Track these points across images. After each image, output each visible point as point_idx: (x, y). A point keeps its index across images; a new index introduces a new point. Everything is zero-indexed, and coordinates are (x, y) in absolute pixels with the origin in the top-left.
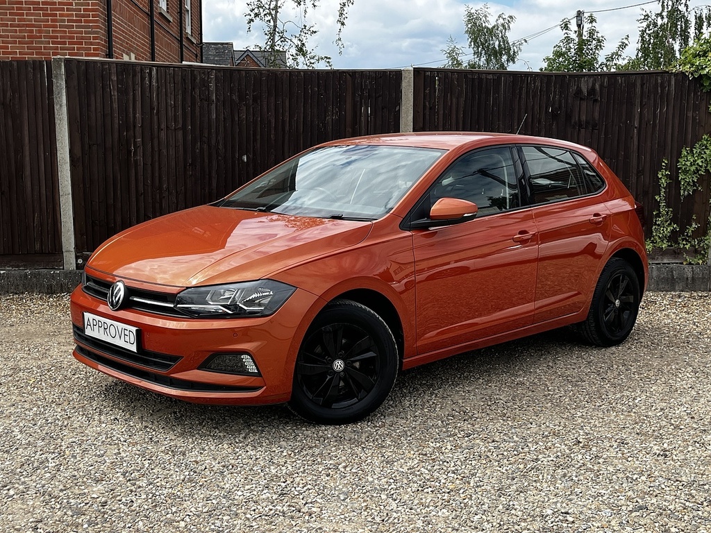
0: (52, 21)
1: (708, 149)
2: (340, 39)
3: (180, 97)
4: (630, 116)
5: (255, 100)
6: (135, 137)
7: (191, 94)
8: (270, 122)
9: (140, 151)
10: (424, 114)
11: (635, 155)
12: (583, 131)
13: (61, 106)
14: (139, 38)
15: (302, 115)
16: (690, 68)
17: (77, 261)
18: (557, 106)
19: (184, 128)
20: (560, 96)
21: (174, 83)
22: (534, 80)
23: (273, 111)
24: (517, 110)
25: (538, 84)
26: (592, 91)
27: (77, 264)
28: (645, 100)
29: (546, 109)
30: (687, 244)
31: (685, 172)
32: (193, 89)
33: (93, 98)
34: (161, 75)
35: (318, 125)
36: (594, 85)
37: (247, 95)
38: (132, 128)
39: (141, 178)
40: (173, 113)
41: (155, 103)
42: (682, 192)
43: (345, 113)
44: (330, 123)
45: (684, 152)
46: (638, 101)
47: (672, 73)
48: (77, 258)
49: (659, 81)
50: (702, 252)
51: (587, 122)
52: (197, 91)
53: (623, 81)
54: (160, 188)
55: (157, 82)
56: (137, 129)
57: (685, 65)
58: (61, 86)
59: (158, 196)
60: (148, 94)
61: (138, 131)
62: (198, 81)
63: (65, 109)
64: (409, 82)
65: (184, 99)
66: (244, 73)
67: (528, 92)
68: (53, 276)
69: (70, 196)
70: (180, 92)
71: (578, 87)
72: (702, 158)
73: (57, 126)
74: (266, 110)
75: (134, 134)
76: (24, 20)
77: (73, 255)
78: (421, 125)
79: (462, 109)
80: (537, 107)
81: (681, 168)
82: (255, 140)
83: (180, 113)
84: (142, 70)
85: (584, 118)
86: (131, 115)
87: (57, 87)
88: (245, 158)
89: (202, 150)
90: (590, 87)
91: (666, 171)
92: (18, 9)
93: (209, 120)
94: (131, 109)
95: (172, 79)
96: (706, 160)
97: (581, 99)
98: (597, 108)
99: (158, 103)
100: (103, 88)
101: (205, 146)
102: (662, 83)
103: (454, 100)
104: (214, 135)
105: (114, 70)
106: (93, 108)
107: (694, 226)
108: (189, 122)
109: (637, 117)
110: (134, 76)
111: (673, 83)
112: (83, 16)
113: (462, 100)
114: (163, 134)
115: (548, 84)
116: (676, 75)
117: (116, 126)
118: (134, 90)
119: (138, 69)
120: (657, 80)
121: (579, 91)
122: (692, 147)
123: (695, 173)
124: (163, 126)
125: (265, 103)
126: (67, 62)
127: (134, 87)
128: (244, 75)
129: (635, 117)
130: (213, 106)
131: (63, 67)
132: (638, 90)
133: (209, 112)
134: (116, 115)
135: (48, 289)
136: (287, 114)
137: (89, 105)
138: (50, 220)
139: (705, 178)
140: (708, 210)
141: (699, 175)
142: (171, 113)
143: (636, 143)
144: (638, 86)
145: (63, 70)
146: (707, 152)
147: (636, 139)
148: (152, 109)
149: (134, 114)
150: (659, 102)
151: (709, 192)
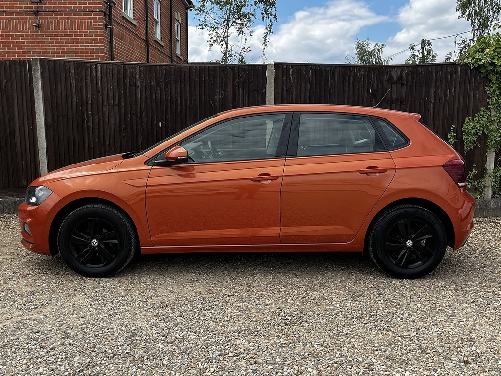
0: (76, 43)
1: (484, 117)
2: (264, 55)
3: (116, 84)
4: (428, 95)
5: (166, 85)
6: (87, 111)
7: (124, 81)
8: (176, 100)
9: (91, 120)
10: (282, 94)
11: (432, 122)
12: (394, 106)
13: (38, 90)
15: (198, 95)
16: (471, 60)
18: (375, 88)
19: (119, 104)
20: (378, 81)
21: (112, 75)
22: (359, 70)
23: (179, 93)
24: (347, 91)
25: (362, 73)
26: (400, 78)
28: (438, 84)
29: (368, 90)
30: (469, 184)
31: (468, 134)
32: (125, 78)
33: (59, 85)
34: (104, 70)
35: (210, 102)
36: (401, 73)
37: (161, 82)
38: (85, 104)
39: (91, 138)
41: (100, 88)
42: (465, 147)
43: (228, 94)
44: (218, 101)
45: (467, 120)
46: (433, 84)
47: (458, 64)
49: (449, 70)
50: (480, 190)
51: (397, 99)
52: (128, 79)
53: (423, 70)
54: (104, 144)
55: (101, 74)
56: (89, 105)
57: (468, 58)
58: (37, 76)
59: (103, 150)
60: (95, 82)
61: (89, 107)
62: (128, 73)
63: (40, 92)
64: (271, 72)
65: (119, 85)
66: (158, 67)
67: (354, 79)
69: (45, 150)
70: (116, 80)
71: (390, 75)
72: (480, 123)
73: (36, 103)
74: (174, 92)
75: (87, 109)
76: (59, 42)
78: (280, 102)
79: (308, 91)
80: (361, 89)
81: (464, 131)
82: (167, 112)
83: (116, 94)
84: (91, 66)
85: (394, 96)
86: (85, 96)
87: (35, 77)
88: (160, 124)
89: (131, 119)
90: (399, 75)
91: (454, 133)
92: (55, 36)
93: (136, 99)
94: (84, 92)
95: (111, 72)
96: (483, 125)
97: (393, 83)
98: (404, 89)
99: (102, 88)
100: (66, 78)
101: (134, 117)
102: (451, 71)
103: (303, 84)
104: (139, 109)
105: (72, 66)
106: (60, 92)
107: (474, 171)
108: (123, 100)
109: (433, 95)
110: (86, 70)
111: (459, 71)
112: (94, 39)
113: (309, 86)
114: (105, 108)
115: (369, 73)
116: (461, 65)
117: (75, 104)
118: (86, 80)
119: (88, 65)
120: (447, 69)
121: (391, 78)
122: (473, 116)
123: (475, 135)
124: (106, 103)
125: (173, 87)
126: (42, 61)
127: (86, 77)
128: (159, 68)
129: (431, 95)
130: (139, 89)
131: (39, 64)
132: (434, 76)
133: (136, 94)
134: (75, 96)
136: (188, 95)
137: (56, 89)
138: (33, 165)
139: (483, 138)
140: (484, 161)
141: (478, 136)
142: (111, 95)
143: (432, 113)
144: (434, 73)
145: (39, 66)
146: (484, 119)
147: (432, 111)
148: (98, 92)
149: (87, 96)
150: (448, 84)
151: (485, 148)
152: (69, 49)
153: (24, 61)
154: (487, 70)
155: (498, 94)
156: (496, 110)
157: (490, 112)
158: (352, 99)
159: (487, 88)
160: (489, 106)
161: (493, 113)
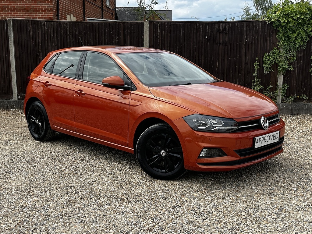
0: (35, 2)
1: (276, 54)
3: (56, 33)
4: (241, 40)
5: (85, 34)
6: (39, 49)
7: (60, 31)
9: (41, 54)
10: (153, 39)
11: (244, 56)
12: (221, 46)
13: (11, 37)
14: (76, 8)
15: (103, 40)
16: (267, 19)
17: (18, 97)
18: (209, 35)
19: (57, 45)
20: (211, 31)
21: (53, 28)
22: (200, 25)
23: (92, 39)
24: (192, 38)
25: (201, 26)
26: (224, 29)
27: (18, 98)
28: (248, 33)
29: (205, 37)
30: (267, 94)
31: (266, 63)
33: (23, 34)
34: (48, 25)
35: (110, 44)
36: (225, 26)
37: (81, 32)
38: (38, 45)
40: (53, 39)
41: (46, 36)
42: (265, 72)
43: (121, 39)
44: (115, 43)
45: (265, 55)
46: (245, 33)
47: (260, 21)
48: (18, 96)
49: (254, 25)
50: (274, 98)
51: (223, 42)
52: (62, 31)
53: (238, 25)
55: (47, 27)
57: (266, 17)
58: (11, 29)
60: (43, 32)
61: (40, 47)
62: (62, 27)
63: (12, 38)
64: (147, 26)
65: (57, 34)
67: (197, 30)
68: (8, 103)
69: (15, 72)
70: (56, 31)
71: (218, 27)
72: (273, 57)
73: (10, 45)
74: (89, 38)
75: (39, 48)
76: (24, 2)
77: (16, 95)
78: (152, 44)
79: (169, 37)
80: (201, 36)
81: (264, 62)
83: (56, 40)
85: (221, 41)
86: (37, 41)
87: (10, 30)
90: (224, 27)
91: (257, 63)
93: (67, 42)
94: (37, 38)
95: (52, 26)
96: (275, 58)
97: (220, 33)
98: (227, 36)
99: (47, 36)
100: (27, 30)
102: (255, 26)
103: (166, 34)
107: (270, 86)
108: (59, 43)
109: (245, 40)
110: (38, 25)
111: (260, 25)
113: (169, 34)
114: (49, 48)
115: (206, 26)
116: (261, 22)
117: (32, 45)
118: (38, 31)
120: (253, 24)
121: (219, 29)
122: (269, 53)
123: (271, 64)
124: (49, 45)
125: (89, 35)
126: (13, 20)
127: (38, 30)
128: (80, 24)
129: (243, 40)
130: (69, 37)
131: (11, 22)
132: (245, 29)
133: (67, 39)
134: (32, 41)
135: (6, 107)
136: (98, 40)
137: (21, 36)
138: (8, 81)
139: (275, 66)
140: (277, 80)
141: (272, 65)
142: (52, 40)
143: (244, 51)
144: (245, 27)
145: (12, 23)
146: (275, 55)
147: (244, 49)
148: (45, 38)
149: (39, 40)
150: (254, 33)
151: (277, 72)
152: (30, 7)
153: (3, 20)
154: (276, 25)
155: (283, 39)
156: (283, 49)
157: (280, 50)
158: (195, 42)
159: (277, 36)
160: (279, 47)
161: (281, 51)
